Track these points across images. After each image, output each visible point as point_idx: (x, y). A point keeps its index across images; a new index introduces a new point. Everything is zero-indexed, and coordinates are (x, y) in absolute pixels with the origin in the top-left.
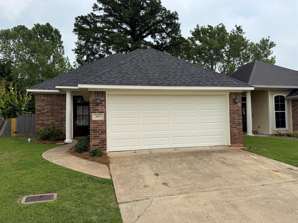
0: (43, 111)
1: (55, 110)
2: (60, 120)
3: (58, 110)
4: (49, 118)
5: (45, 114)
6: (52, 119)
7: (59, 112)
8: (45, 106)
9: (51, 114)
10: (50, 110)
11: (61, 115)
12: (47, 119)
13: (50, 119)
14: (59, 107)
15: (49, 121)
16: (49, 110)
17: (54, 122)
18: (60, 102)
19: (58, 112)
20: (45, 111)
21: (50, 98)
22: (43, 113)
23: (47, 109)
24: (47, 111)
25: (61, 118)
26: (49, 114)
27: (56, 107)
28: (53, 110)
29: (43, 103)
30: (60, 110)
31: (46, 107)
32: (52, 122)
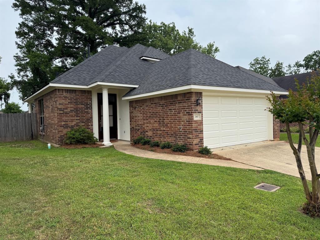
0: (66, 111)
1: (80, 109)
2: (85, 121)
3: (83, 109)
4: (73, 118)
5: (68, 114)
6: (76, 120)
7: (85, 112)
8: (68, 104)
9: (75, 114)
10: (74, 109)
11: (86, 115)
12: (71, 120)
13: (75, 120)
14: (84, 106)
15: (73, 122)
16: (72, 109)
17: (79, 123)
18: (85, 100)
19: (83, 112)
20: (69, 110)
21: (73, 95)
22: (66, 113)
23: (70, 107)
24: (70, 110)
25: (86, 118)
26: (74, 113)
27: (80, 106)
28: (78, 109)
29: (65, 101)
30: (84, 109)
31: (69, 106)
32: (77, 123)
